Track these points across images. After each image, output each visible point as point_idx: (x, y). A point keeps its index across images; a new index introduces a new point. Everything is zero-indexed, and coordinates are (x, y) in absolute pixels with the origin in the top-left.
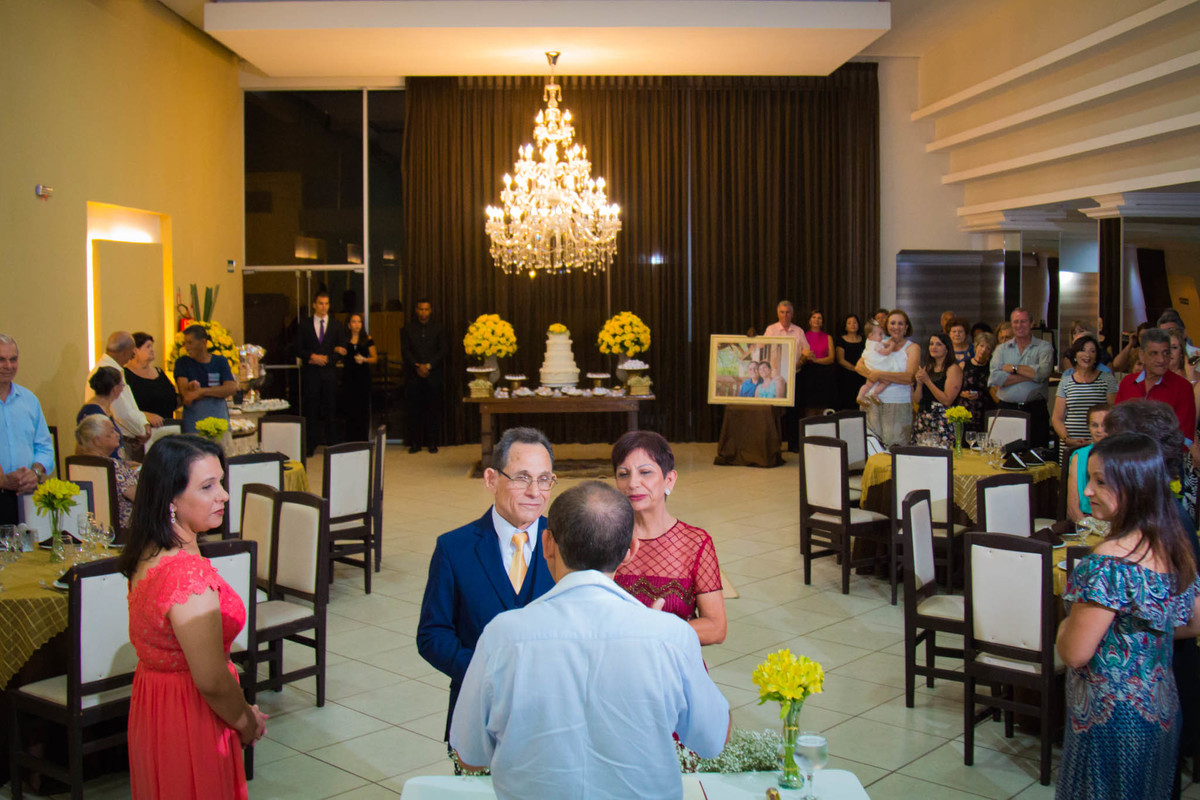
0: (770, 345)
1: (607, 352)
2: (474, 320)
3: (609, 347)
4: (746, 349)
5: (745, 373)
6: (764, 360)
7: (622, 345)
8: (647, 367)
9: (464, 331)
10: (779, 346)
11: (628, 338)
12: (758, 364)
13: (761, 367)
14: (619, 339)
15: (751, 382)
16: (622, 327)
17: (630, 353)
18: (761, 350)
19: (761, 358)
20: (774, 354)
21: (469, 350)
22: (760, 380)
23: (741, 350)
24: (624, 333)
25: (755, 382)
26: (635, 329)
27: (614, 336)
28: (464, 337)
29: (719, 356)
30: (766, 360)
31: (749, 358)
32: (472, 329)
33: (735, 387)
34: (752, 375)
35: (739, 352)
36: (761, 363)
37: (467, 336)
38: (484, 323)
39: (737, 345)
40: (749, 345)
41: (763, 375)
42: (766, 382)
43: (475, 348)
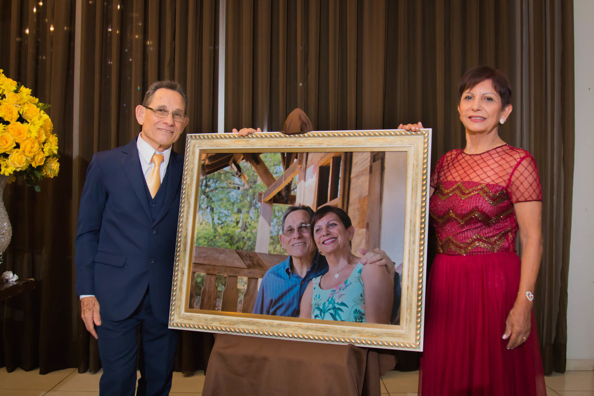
0: (349, 156)
4: (278, 170)
5: (275, 240)
6: (329, 203)
10: (378, 157)
12: (312, 216)
13: (322, 223)
15: (291, 270)
18: (323, 172)
19: (321, 196)
20: (360, 184)
22: (319, 265)
23: (266, 173)
25: (302, 270)
29: (203, 191)
30: (337, 202)
31: (285, 197)
33: (242, 284)
34: (294, 249)
35: (260, 181)
36: (322, 213)
39: (254, 157)
40: (288, 158)
41: (325, 249)
42: (336, 268)
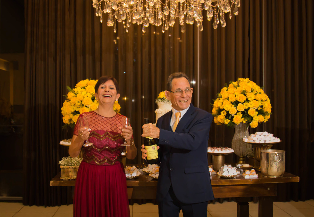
1: (227, 122)
2: (73, 86)
3: (228, 115)
7: (245, 113)
8: (278, 140)
9: (63, 98)
11: (253, 106)
14: (241, 107)
16: (244, 93)
17: (254, 124)
21: (66, 120)
24: (247, 100)
26: (258, 96)
27: (236, 103)
28: (61, 105)
32: (70, 95)
37: (66, 103)
38: (84, 88)
43: (71, 116)
